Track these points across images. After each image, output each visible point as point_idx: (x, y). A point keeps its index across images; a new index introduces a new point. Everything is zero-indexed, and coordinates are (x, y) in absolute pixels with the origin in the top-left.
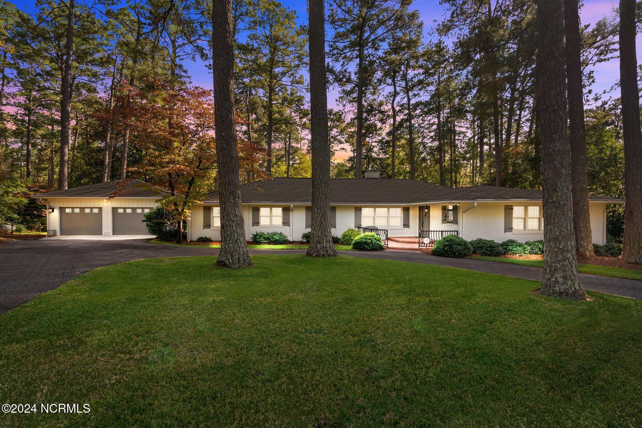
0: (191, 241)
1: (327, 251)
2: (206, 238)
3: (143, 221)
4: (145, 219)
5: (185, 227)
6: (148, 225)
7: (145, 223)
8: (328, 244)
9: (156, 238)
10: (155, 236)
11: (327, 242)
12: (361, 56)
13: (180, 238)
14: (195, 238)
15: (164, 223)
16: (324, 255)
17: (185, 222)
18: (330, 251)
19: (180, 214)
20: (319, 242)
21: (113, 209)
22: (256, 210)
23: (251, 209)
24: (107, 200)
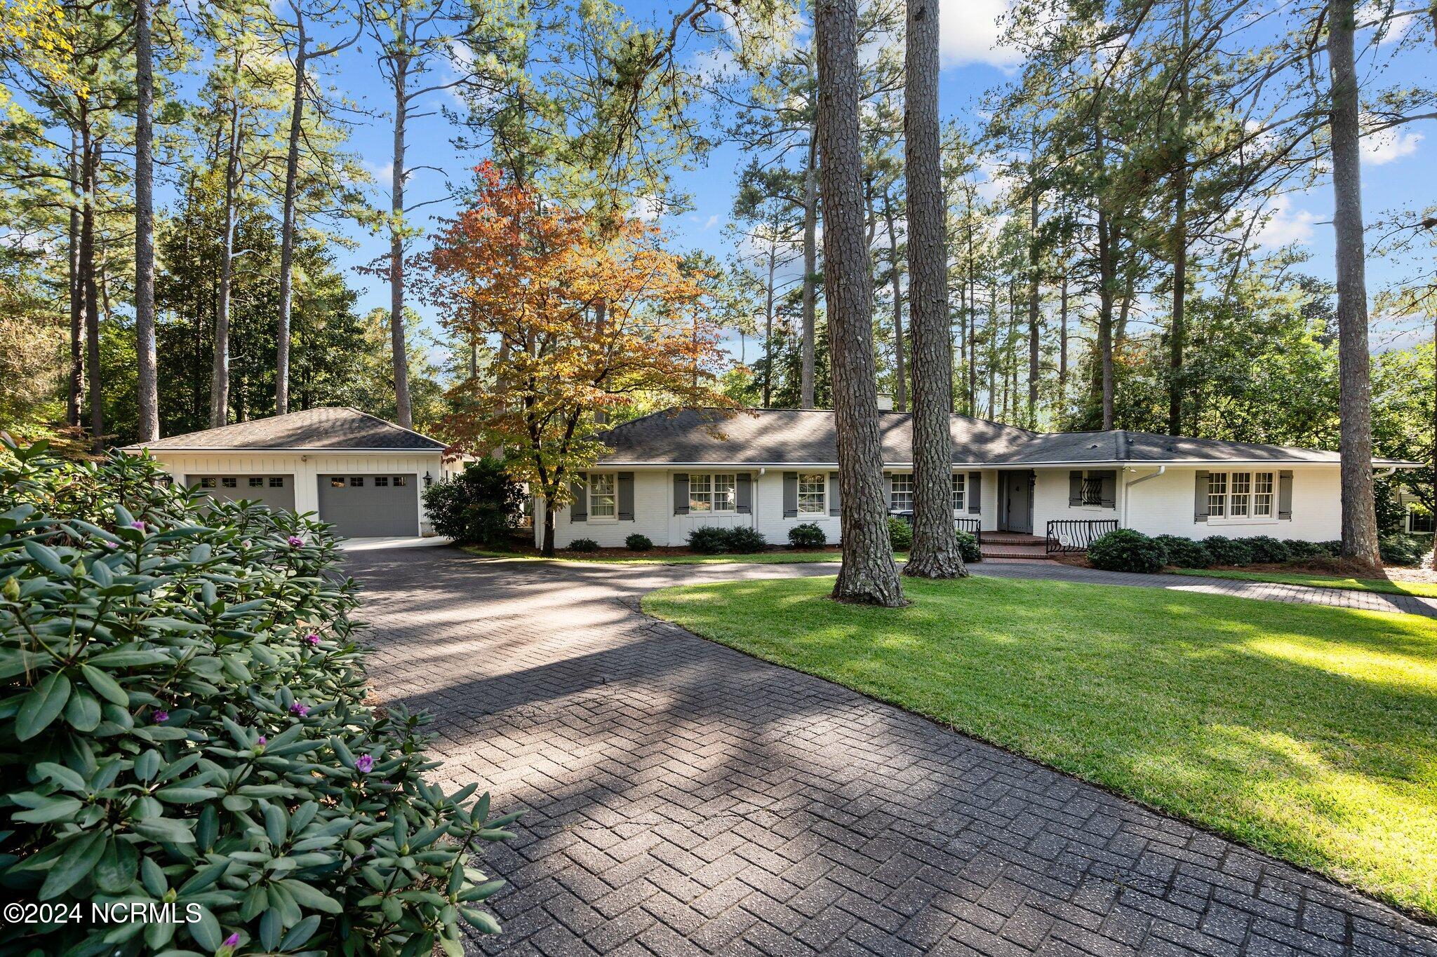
1: (956, 566)
8: (956, 553)
9: (458, 545)
10: (450, 540)
11: (954, 548)
18: (961, 567)
21: (320, 477)
22: (680, 479)
23: (672, 478)
24: (305, 459)
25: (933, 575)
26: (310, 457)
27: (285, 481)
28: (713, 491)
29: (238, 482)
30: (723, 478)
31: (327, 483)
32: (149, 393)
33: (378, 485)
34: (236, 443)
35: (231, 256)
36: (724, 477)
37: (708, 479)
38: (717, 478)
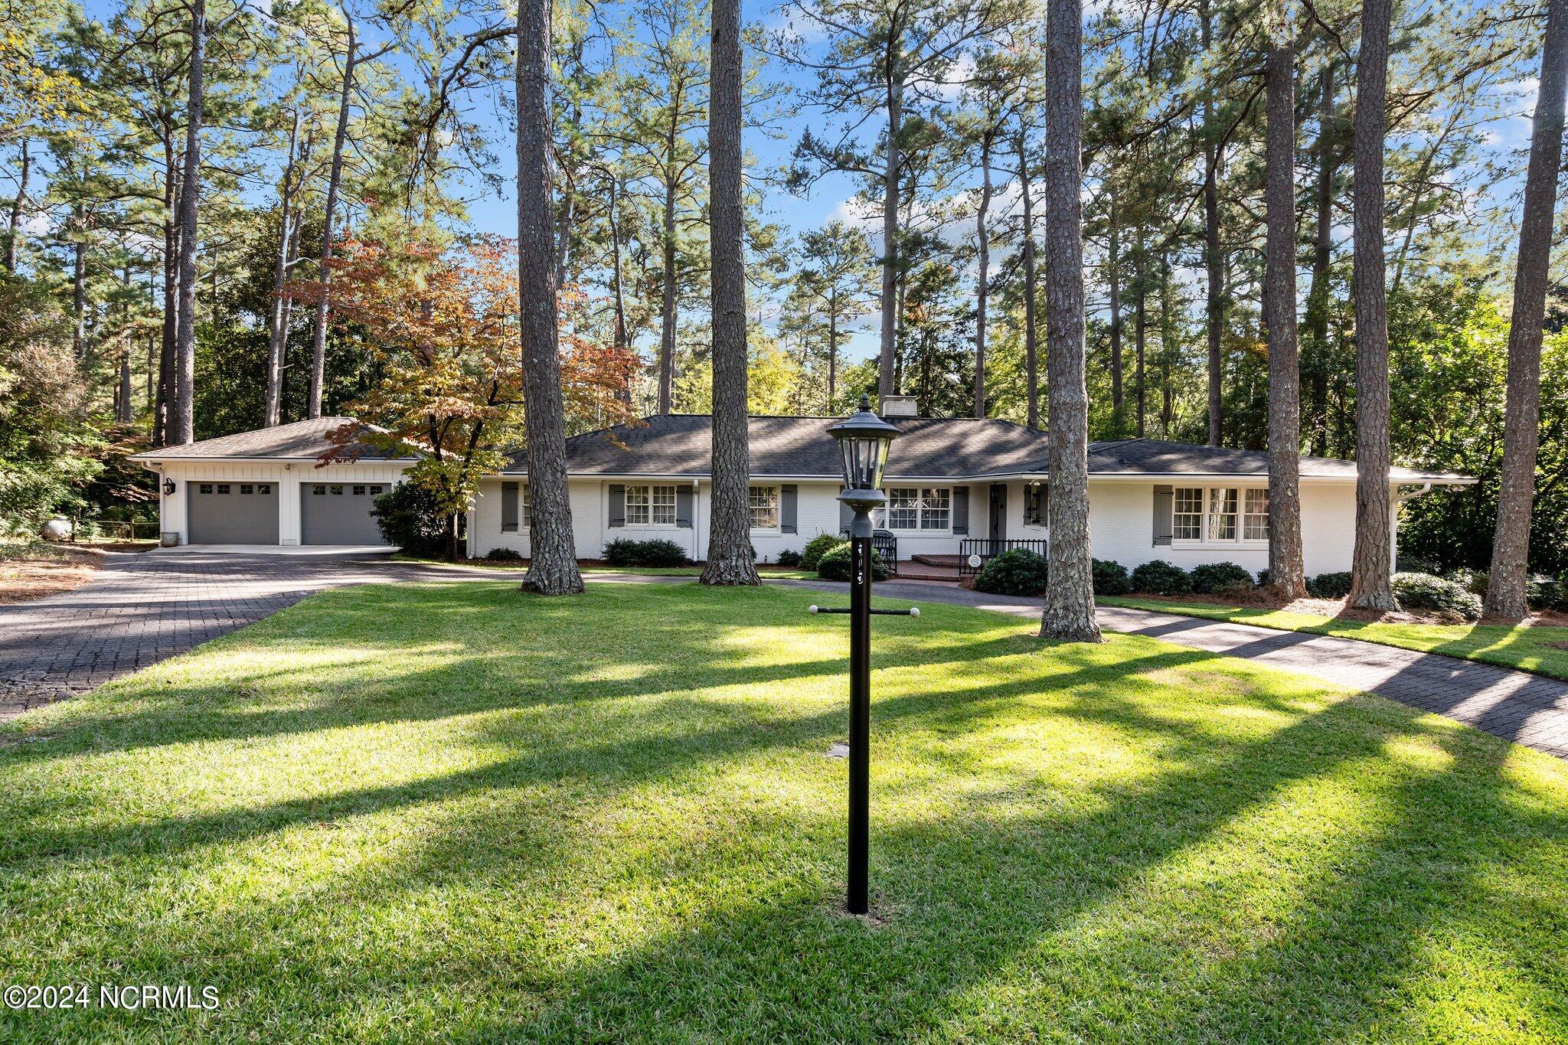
0: (475, 558)
1: (737, 574)
2: (507, 551)
3: (372, 514)
4: (375, 509)
5: (462, 526)
6: (380, 522)
7: (376, 518)
8: (741, 561)
9: (399, 552)
10: (397, 548)
11: (739, 556)
12: (892, 103)
13: (452, 551)
14: (483, 552)
15: (417, 518)
16: (731, 582)
17: (462, 517)
18: (743, 575)
19: (452, 499)
20: (723, 557)
21: (303, 485)
22: (616, 490)
23: (606, 490)
24: (289, 467)
25: (712, 581)
26: (294, 465)
27: (272, 488)
28: (651, 504)
29: (232, 488)
30: (662, 490)
31: (312, 491)
32: (185, 404)
33: (356, 493)
34: (229, 452)
35: (285, 265)
36: (664, 488)
37: (646, 490)
38: (656, 490)
